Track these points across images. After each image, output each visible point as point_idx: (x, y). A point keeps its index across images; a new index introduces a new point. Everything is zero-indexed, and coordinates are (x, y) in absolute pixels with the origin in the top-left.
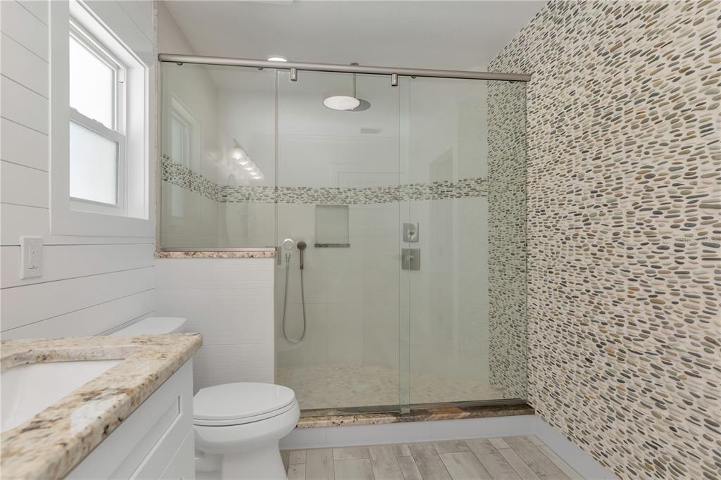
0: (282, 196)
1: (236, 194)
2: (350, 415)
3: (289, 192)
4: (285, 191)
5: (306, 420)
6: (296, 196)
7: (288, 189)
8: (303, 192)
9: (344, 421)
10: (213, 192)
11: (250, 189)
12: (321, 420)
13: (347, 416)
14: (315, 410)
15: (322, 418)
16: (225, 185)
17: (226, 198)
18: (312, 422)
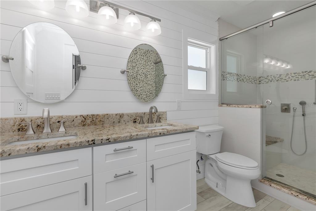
0: (291, 78)
1: (265, 80)
2: (305, 195)
3: (296, 75)
4: (293, 75)
5: (277, 185)
6: (300, 77)
7: (294, 74)
8: (305, 74)
9: (299, 196)
10: (253, 80)
11: (272, 76)
12: (285, 189)
13: (303, 195)
14: (285, 184)
15: (286, 188)
16: (260, 76)
17: (261, 82)
18: (279, 187)
